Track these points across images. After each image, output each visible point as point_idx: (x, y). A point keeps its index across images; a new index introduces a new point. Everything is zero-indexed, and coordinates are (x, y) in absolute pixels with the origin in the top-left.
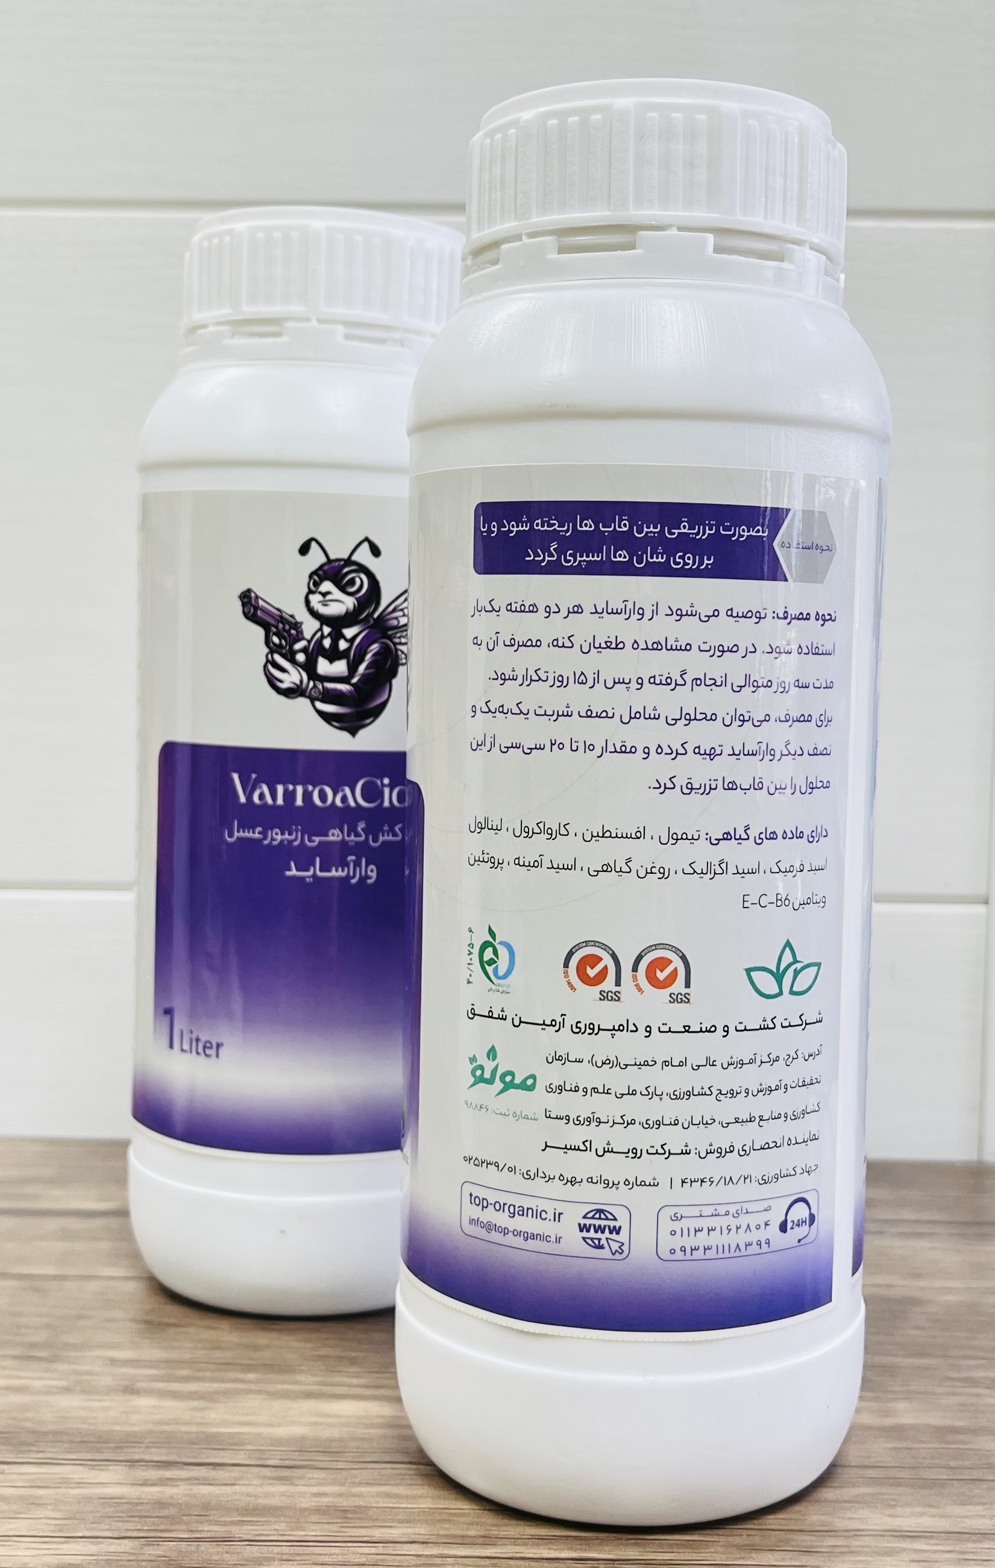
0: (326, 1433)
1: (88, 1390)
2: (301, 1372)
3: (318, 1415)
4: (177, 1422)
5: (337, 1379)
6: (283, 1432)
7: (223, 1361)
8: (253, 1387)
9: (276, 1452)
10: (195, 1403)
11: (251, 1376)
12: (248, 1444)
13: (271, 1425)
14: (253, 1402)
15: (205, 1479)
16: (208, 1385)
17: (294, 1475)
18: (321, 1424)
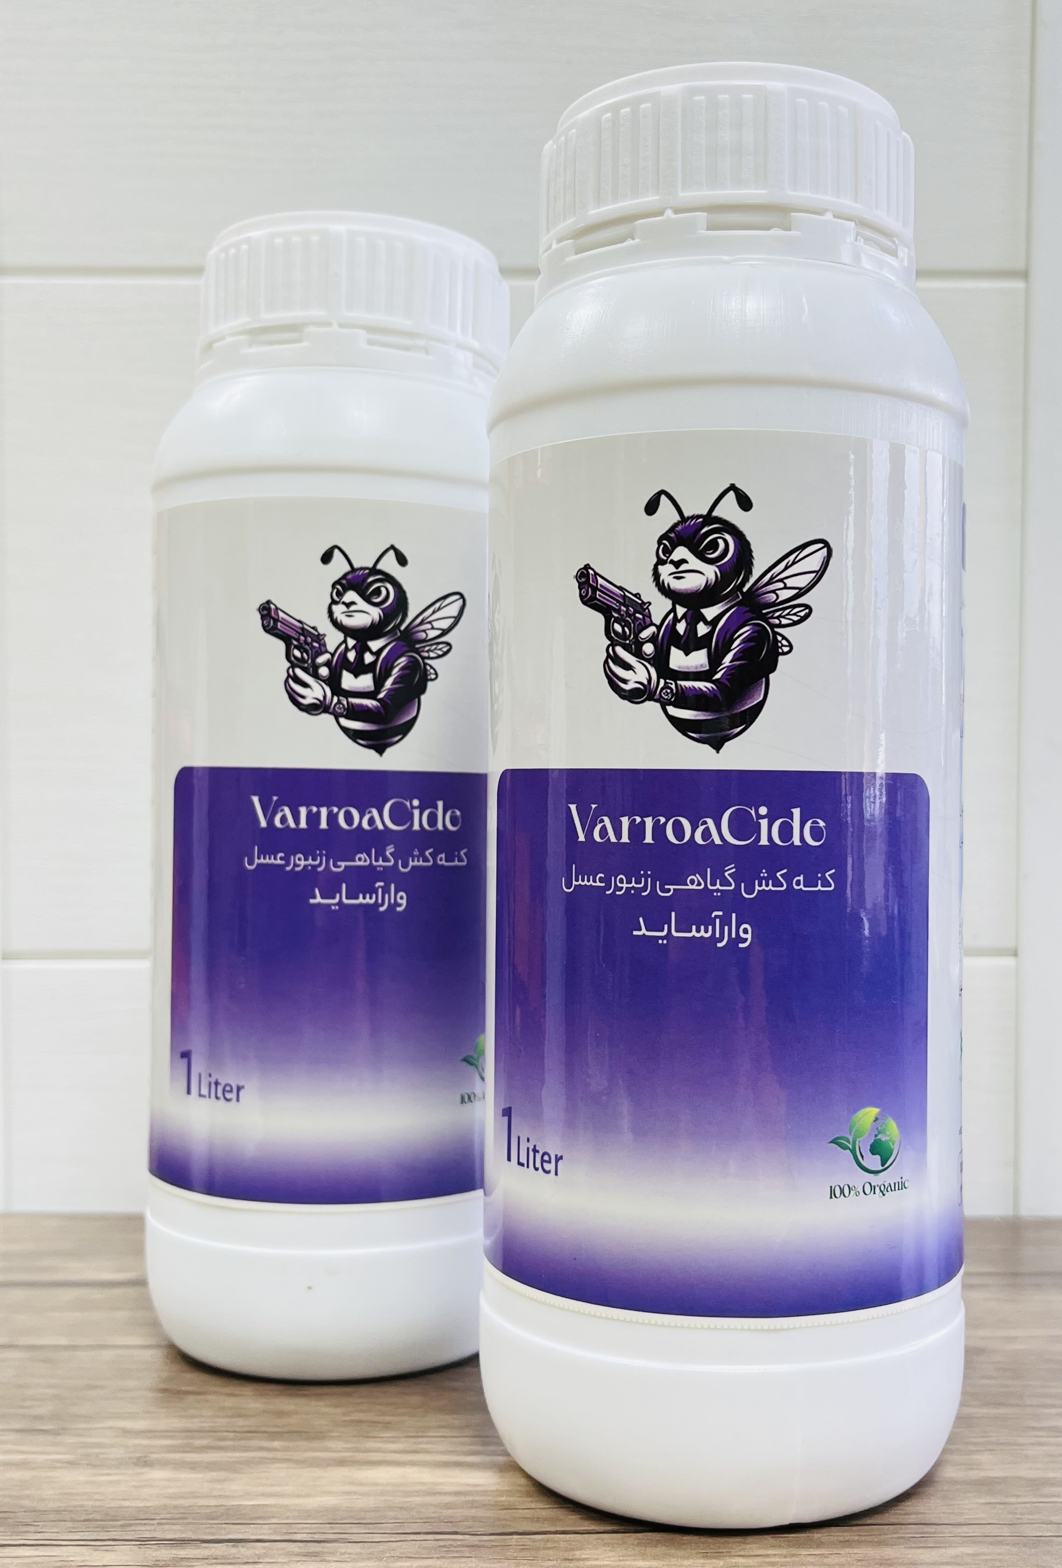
0: (361, 1503)
1: (95, 1463)
2: (331, 1438)
3: (352, 1483)
4: (194, 1495)
5: (371, 1444)
6: (312, 1503)
7: (246, 1429)
8: (279, 1455)
9: (305, 1526)
10: (214, 1475)
11: (276, 1444)
12: (274, 1517)
13: (299, 1496)
14: (279, 1472)
15: (224, 1557)
16: (229, 1454)
17: (325, 1550)
18: (355, 1493)
